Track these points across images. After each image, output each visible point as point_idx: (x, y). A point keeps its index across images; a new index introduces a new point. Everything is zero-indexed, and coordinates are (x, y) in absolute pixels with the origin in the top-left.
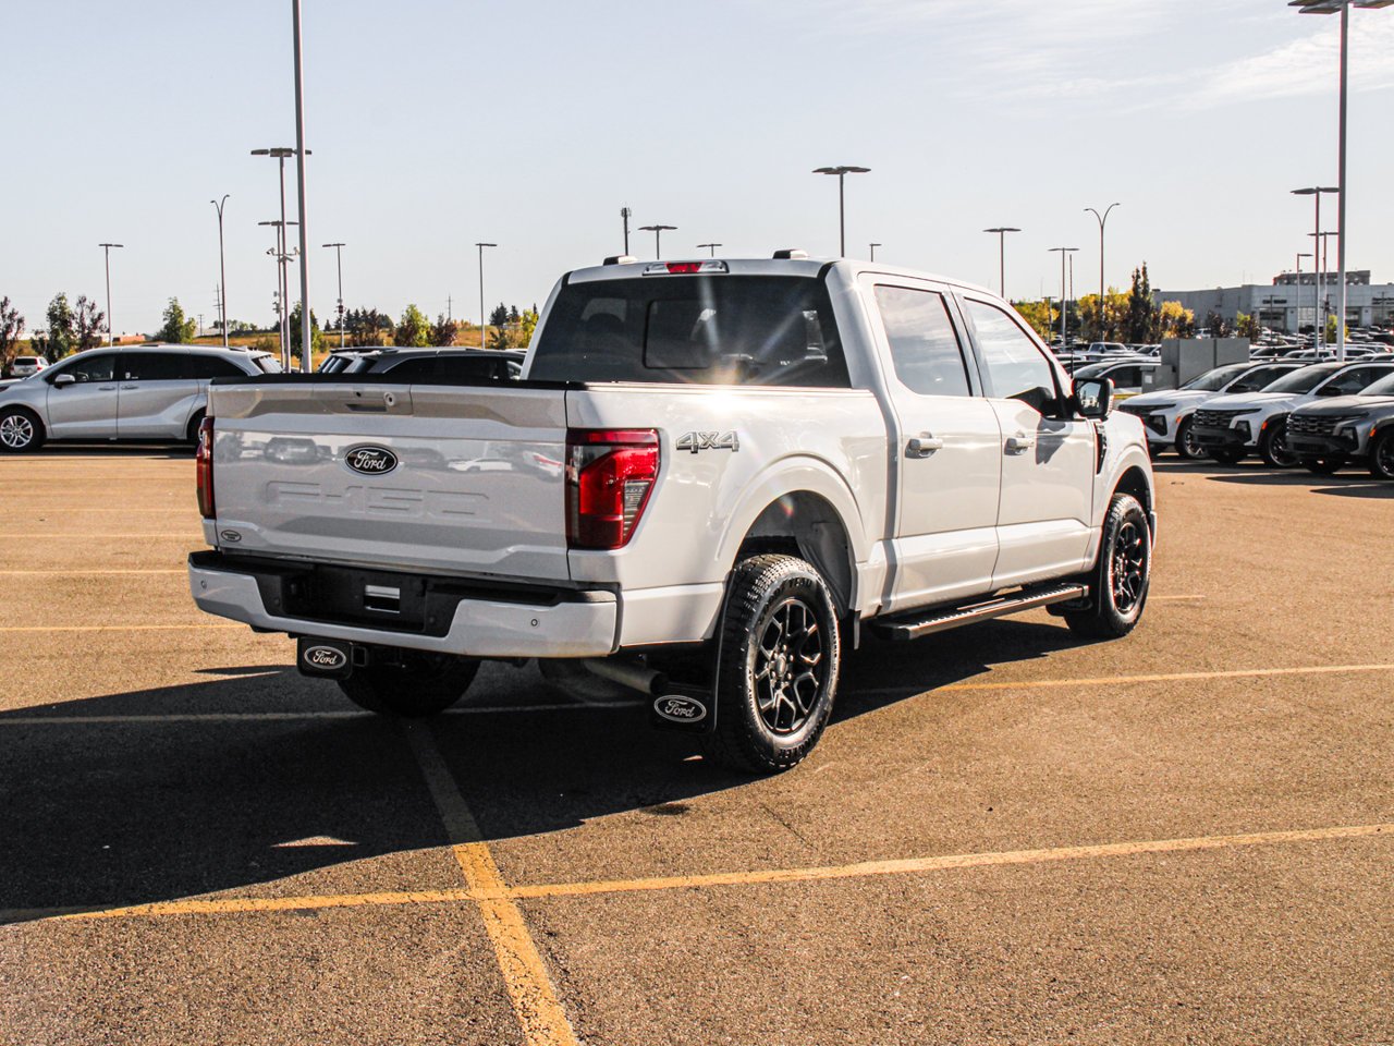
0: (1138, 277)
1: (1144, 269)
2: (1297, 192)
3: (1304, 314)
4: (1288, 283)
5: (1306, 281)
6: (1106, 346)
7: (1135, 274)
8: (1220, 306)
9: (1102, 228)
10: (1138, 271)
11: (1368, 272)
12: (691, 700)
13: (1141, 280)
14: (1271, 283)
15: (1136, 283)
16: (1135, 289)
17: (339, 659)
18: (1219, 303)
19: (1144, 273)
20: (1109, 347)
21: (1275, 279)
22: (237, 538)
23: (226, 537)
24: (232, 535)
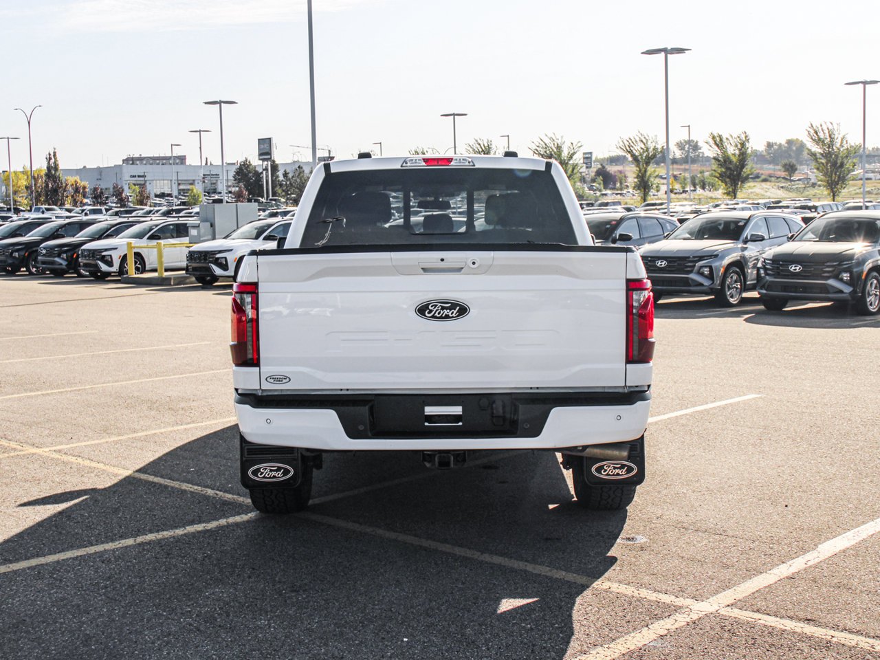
0: (50, 159)
1: (55, 153)
2: (206, 103)
3: (158, 185)
4: (133, 164)
5: (144, 162)
6: (45, 208)
7: (48, 156)
8: (100, 179)
9: (29, 123)
10: (50, 154)
11: (185, 156)
12: (624, 462)
13: (53, 161)
14: (121, 163)
15: (49, 163)
16: (49, 168)
17: (286, 472)
18: (99, 177)
19: (55, 155)
20: (48, 210)
21: (123, 160)
22: (284, 381)
23: (272, 381)
24: (278, 379)
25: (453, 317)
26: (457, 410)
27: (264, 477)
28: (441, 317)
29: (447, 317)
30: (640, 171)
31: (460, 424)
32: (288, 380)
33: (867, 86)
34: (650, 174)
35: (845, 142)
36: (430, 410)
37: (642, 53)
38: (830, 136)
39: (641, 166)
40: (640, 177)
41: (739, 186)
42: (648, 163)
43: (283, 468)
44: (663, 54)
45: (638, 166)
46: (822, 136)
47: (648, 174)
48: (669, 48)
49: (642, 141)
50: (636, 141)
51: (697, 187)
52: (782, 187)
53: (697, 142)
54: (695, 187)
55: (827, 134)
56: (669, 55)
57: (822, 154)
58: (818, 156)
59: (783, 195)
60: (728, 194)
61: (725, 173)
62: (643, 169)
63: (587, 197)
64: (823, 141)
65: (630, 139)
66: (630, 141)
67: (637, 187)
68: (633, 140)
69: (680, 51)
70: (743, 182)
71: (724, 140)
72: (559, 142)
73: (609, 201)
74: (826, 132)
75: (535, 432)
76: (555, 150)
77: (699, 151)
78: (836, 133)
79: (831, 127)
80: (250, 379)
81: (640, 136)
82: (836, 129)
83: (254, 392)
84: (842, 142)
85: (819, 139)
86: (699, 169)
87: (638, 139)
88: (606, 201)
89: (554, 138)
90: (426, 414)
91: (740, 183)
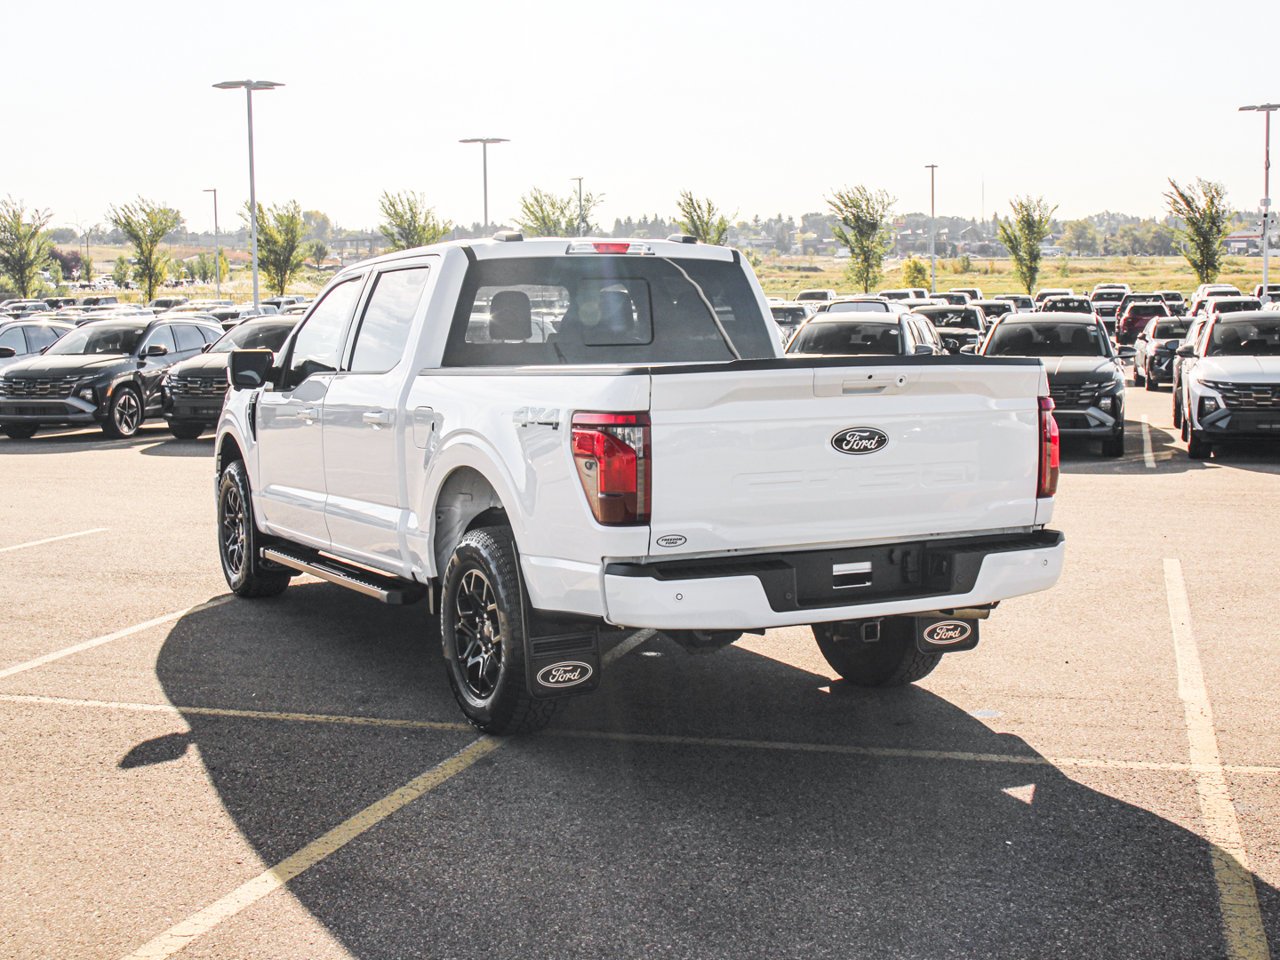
22: (679, 542)
23: (664, 543)
24: (671, 541)
25: (872, 449)
26: (864, 567)
27: (557, 682)
28: (859, 450)
29: (866, 449)
30: (142, 253)
31: (868, 584)
32: (683, 540)
33: (488, 145)
34: (158, 259)
35: (430, 219)
36: (839, 569)
37: (214, 86)
38: (411, 210)
39: (144, 246)
40: (143, 262)
41: (287, 276)
42: (153, 242)
43: (579, 667)
44: (243, 90)
45: (139, 245)
46: (400, 209)
47: (154, 257)
48: (254, 81)
49: (143, 210)
50: (135, 210)
51: (196, 277)
52: (309, 278)
53: (178, 212)
54: (193, 277)
55: (407, 207)
56: (253, 91)
57: (401, 235)
58: (397, 236)
59: (312, 289)
60: (272, 287)
61: (267, 258)
62: (147, 252)
63: (47, 291)
64: (402, 217)
65: (126, 206)
66: (126, 210)
67: (139, 276)
68: (131, 209)
69: (269, 85)
70: (293, 271)
71: (265, 210)
72: (17, 208)
73: (100, 297)
74: (406, 203)
75: (967, 587)
76: (10, 220)
77: (182, 225)
78: (419, 205)
79: (412, 198)
80: (630, 542)
81: (141, 202)
82: (419, 200)
83: (634, 561)
84: (426, 219)
85: (396, 213)
86: (184, 250)
87: (138, 208)
88: (95, 297)
89: (9, 202)
90: (834, 574)
91: (288, 272)
